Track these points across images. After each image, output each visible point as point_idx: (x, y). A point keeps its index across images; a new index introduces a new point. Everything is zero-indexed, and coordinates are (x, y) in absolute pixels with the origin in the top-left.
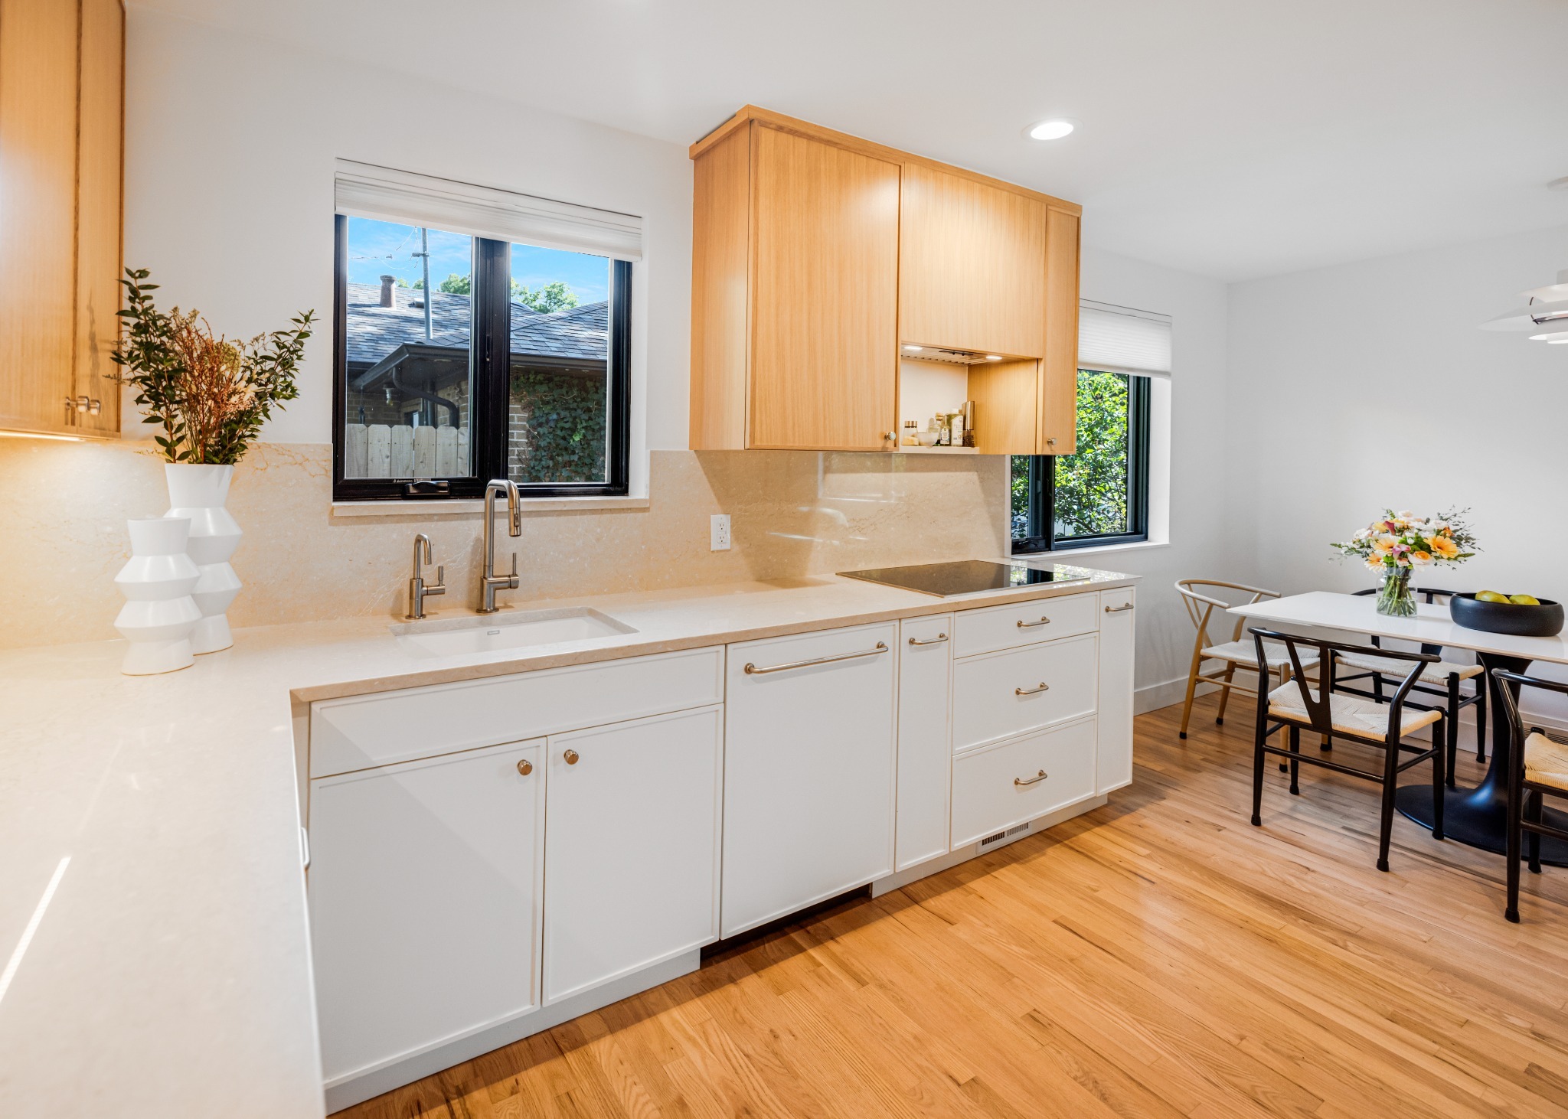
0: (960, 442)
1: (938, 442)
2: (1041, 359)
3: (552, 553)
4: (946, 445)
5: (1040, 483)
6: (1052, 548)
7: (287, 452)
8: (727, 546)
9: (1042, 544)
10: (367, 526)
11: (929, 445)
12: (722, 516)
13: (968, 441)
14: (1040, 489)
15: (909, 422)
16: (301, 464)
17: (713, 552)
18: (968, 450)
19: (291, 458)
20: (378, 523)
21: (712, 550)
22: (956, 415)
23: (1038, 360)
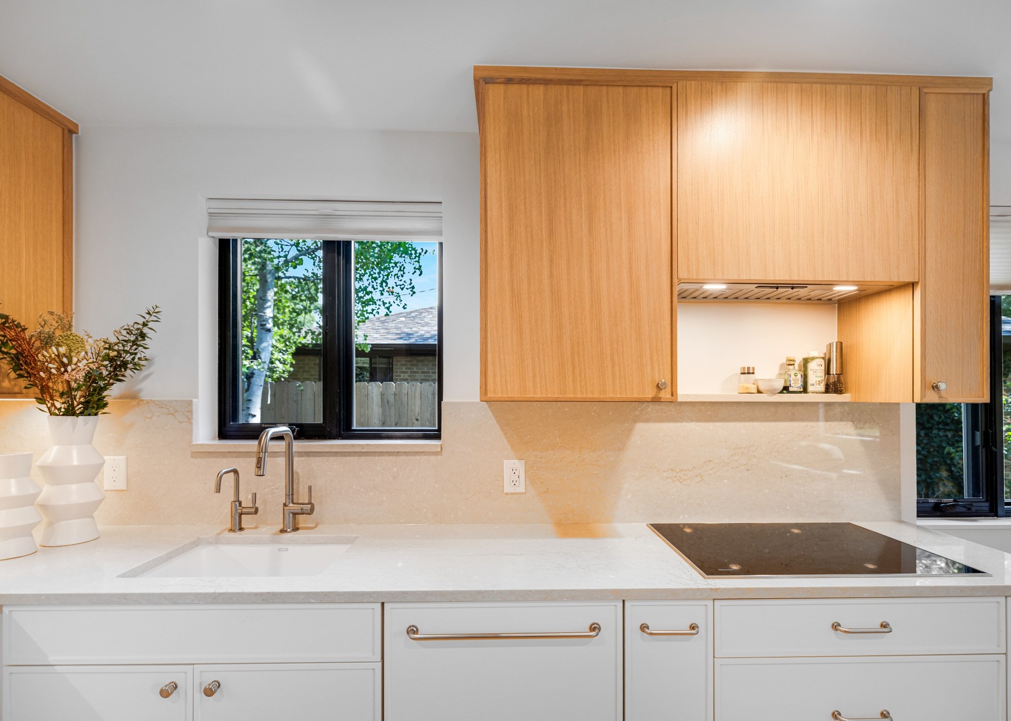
0: (822, 388)
1: (786, 389)
2: (917, 283)
3: (355, 487)
4: (800, 392)
5: (978, 435)
6: (1000, 512)
7: (165, 406)
8: (522, 489)
9: (985, 506)
10: (216, 459)
11: (772, 392)
12: (516, 461)
13: (831, 387)
14: (978, 442)
15: (744, 368)
16: (173, 414)
17: (507, 494)
18: (833, 398)
19: (167, 410)
20: (223, 457)
21: (505, 492)
22: (813, 359)
23: (913, 285)
